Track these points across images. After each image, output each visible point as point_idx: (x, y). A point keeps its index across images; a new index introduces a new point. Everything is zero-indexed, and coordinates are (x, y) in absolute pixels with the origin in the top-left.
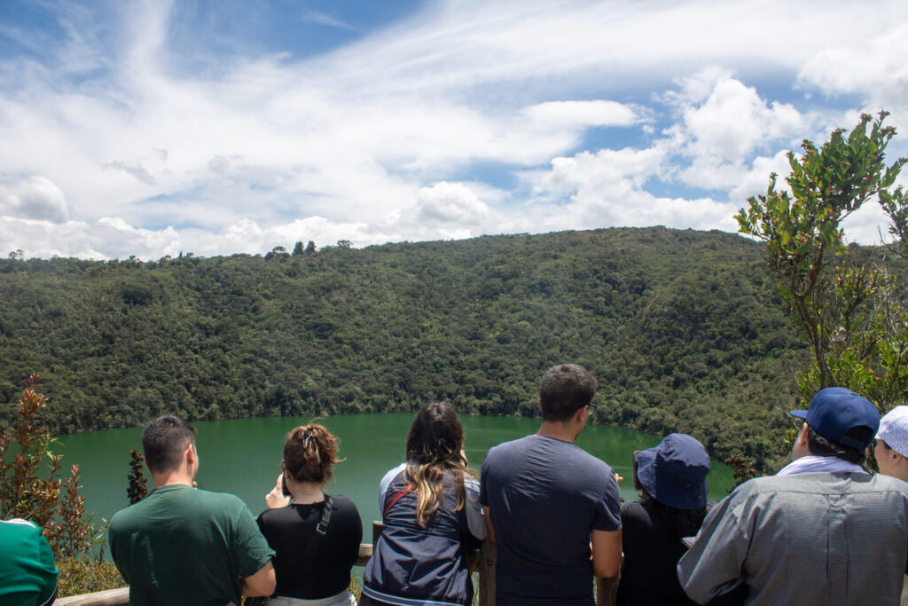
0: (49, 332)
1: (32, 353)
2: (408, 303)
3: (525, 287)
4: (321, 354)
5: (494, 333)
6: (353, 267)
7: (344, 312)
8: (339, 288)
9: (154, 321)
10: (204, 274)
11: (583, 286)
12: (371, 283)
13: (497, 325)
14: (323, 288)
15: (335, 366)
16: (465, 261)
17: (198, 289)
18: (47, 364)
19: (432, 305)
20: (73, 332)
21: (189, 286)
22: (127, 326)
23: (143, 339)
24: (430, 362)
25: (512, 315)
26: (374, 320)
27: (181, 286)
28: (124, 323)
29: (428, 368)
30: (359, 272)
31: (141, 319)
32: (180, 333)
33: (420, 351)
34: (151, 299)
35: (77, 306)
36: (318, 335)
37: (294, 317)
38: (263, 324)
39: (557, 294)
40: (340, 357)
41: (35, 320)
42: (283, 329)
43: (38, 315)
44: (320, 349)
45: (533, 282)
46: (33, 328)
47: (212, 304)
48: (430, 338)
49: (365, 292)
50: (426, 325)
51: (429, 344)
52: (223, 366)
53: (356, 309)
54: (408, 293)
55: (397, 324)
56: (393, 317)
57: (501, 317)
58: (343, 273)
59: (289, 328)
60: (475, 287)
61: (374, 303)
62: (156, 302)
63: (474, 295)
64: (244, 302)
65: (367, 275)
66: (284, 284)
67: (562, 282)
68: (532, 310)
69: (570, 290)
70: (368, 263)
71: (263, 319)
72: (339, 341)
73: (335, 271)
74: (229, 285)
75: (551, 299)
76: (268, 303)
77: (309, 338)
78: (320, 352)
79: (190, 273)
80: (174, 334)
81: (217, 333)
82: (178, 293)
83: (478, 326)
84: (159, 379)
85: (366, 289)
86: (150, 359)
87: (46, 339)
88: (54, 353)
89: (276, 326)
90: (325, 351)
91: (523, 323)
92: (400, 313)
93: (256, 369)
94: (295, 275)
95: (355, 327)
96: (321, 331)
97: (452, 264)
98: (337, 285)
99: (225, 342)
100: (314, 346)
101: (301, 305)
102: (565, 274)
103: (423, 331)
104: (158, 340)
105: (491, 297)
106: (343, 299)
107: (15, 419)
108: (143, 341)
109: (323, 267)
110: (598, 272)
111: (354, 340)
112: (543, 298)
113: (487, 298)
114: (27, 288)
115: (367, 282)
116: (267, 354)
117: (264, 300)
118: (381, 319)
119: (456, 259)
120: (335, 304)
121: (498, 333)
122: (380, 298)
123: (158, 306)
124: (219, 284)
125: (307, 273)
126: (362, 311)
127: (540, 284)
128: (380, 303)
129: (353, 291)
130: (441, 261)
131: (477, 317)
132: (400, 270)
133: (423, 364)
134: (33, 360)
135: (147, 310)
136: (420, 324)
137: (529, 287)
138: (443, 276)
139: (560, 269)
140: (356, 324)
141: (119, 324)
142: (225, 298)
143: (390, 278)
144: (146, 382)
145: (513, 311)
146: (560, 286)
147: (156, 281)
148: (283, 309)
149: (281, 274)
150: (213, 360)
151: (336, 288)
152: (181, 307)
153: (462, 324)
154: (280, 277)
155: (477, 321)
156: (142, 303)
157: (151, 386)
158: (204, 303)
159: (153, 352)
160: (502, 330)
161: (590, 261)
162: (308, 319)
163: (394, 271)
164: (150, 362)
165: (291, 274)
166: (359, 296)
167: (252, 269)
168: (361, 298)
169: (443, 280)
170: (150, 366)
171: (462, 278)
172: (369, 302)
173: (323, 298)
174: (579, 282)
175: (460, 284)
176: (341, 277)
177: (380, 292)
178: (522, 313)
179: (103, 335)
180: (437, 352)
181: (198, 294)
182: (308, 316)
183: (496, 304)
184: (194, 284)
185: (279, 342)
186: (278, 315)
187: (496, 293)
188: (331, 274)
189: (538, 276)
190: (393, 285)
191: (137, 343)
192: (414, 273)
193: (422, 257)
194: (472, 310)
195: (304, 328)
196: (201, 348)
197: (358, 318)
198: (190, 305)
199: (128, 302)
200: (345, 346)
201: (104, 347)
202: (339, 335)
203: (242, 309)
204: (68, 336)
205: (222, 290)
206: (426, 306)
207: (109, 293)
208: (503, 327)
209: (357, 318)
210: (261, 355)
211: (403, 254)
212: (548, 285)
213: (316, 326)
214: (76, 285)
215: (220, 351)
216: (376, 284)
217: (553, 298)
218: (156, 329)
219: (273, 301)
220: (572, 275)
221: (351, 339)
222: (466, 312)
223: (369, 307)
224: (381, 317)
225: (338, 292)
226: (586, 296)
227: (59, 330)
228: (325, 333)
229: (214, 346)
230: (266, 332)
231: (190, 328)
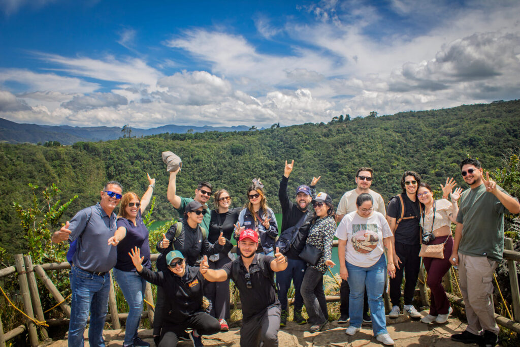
0: (193, 169)
1: (184, 179)
2: (388, 152)
3: (461, 142)
4: (329, 181)
5: (435, 170)
6: (361, 131)
7: (349, 157)
8: (351, 143)
9: (244, 163)
10: (275, 138)
11: (499, 141)
12: (369, 139)
13: (437, 165)
14: (341, 143)
15: (335, 187)
16: (435, 125)
17: (270, 146)
18: (190, 184)
19: (403, 152)
20: (204, 169)
21: (265, 145)
22: (231, 166)
23: (237, 172)
24: (390, 186)
25: (449, 159)
26: (365, 162)
27: (261, 145)
28: (229, 164)
29: (388, 190)
30: (364, 134)
31: (238, 162)
32: (256, 169)
33: (387, 180)
34: (244, 152)
35: (208, 156)
36: (331, 170)
37: (320, 160)
38: (301, 164)
39: (480, 146)
40: (340, 182)
41: (189, 163)
42: (312, 167)
43: (190, 161)
44: (330, 178)
45: (466, 139)
46: (187, 167)
47: (276, 153)
48: (395, 172)
49: (364, 145)
50: (394, 165)
51: (393, 176)
52: (275, 186)
53: (356, 155)
54: (389, 146)
55: (377, 164)
56: (377, 160)
57: (442, 160)
58: (355, 134)
59: (316, 166)
60: (434, 141)
61: (368, 151)
62: (247, 154)
63: (432, 146)
64: (293, 152)
65: (368, 135)
66: (320, 141)
67: (486, 138)
68: (461, 156)
69: (490, 144)
70: (371, 128)
71: (302, 161)
72: (341, 173)
73: (351, 133)
74: (287, 143)
75: (475, 149)
76: (308, 152)
77: (325, 172)
78: (329, 179)
79: (267, 137)
80: (253, 169)
81: (275, 169)
82: (259, 148)
83: (427, 165)
84: (241, 192)
85: (365, 143)
86: (239, 182)
87: (191, 172)
88: (194, 179)
89: (308, 165)
90: (332, 179)
91: (454, 164)
92: (382, 157)
93: (292, 188)
94: (328, 136)
95: (353, 165)
96: (332, 168)
97: (426, 127)
98: (350, 141)
99: (279, 173)
100: (327, 176)
101: (325, 153)
102: (489, 133)
103: (392, 168)
104: (245, 173)
105: (440, 147)
106: (350, 149)
107: (170, 209)
108: (237, 173)
109: (345, 131)
110: (516, 131)
111: (350, 173)
112: (470, 149)
113: (438, 148)
114: (187, 148)
115: (367, 139)
116: (300, 180)
117: (305, 151)
118: (369, 161)
119: (429, 123)
120: (345, 152)
121: (437, 170)
122: (372, 149)
123: (247, 156)
124: (282, 143)
125: (335, 134)
126: (360, 156)
127: (470, 140)
128: (372, 151)
129: (357, 145)
130: (419, 125)
131: (429, 160)
132: (390, 132)
133: (386, 187)
134: (183, 182)
135: (241, 158)
136: (391, 164)
137: (463, 142)
138: (419, 134)
139: (486, 130)
140: (353, 164)
141: (227, 165)
142: (284, 150)
143: (381, 137)
144: (235, 194)
145: (450, 157)
146: (483, 141)
147: (248, 142)
148: (315, 156)
149: (321, 136)
150: (271, 183)
151: (348, 143)
152: (259, 156)
153: (419, 164)
154: (319, 137)
155: (429, 162)
156: (240, 154)
157: (237, 196)
158: (272, 153)
159: (240, 178)
160: (440, 168)
161: (512, 124)
162: (327, 161)
163: (385, 132)
164: (238, 184)
165: (326, 135)
166: (360, 148)
167: (304, 134)
168: (360, 149)
169: (418, 137)
170: (238, 186)
171: (430, 135)
172: (365, 151)
173: (340, 149)
174: (496, 138)
175: (427, 139)
176: (353, 137)
177: (373, 145)
178: (455, 158)
179: (218, 170)
180: (396, 181)
181: (269, 149)
182: (328, 159)
183: (442, 152)
184: (268, 143)
185: (307, 174)
186: (311, 159)
187: (444, 145)
188: (348, 135)
189: (471, 134)
190: (383, 141)
191: (234, 174)
192: (401, 133)
193: (409, 122)
194: (427, 155)
195: (324, 166)
196: (266, 177)
197: (357, 161)
198: (264, 154)
199: (232, 154)
200: (344, 176)
201: (218, 176)
202: (342, 170)
203: (292, 156)
204: (202, 171)
205: (283, 146)
206: (399, 153)
207: (225, 149)
208: (441, 167)
209: (355, 160)
210: (296, 181)
211: (398, 121)
212: (475, 141)
213: (331, 165)
214: (210, 146)
215: (275, 178)
216: (372, 140)
217: (477, 149)
218: (244, 167)
219: (311, 151)
220: (494, 134)
221: (348, 173)
222: (423, 157)
223: (364, 154)
224: (369, 160)
225: (349, 145)
226: (499, 148)
227: (198, 168)
228: (335, 169)
229: (272, 176)
230: (301, 168)
231: (262, 166)
